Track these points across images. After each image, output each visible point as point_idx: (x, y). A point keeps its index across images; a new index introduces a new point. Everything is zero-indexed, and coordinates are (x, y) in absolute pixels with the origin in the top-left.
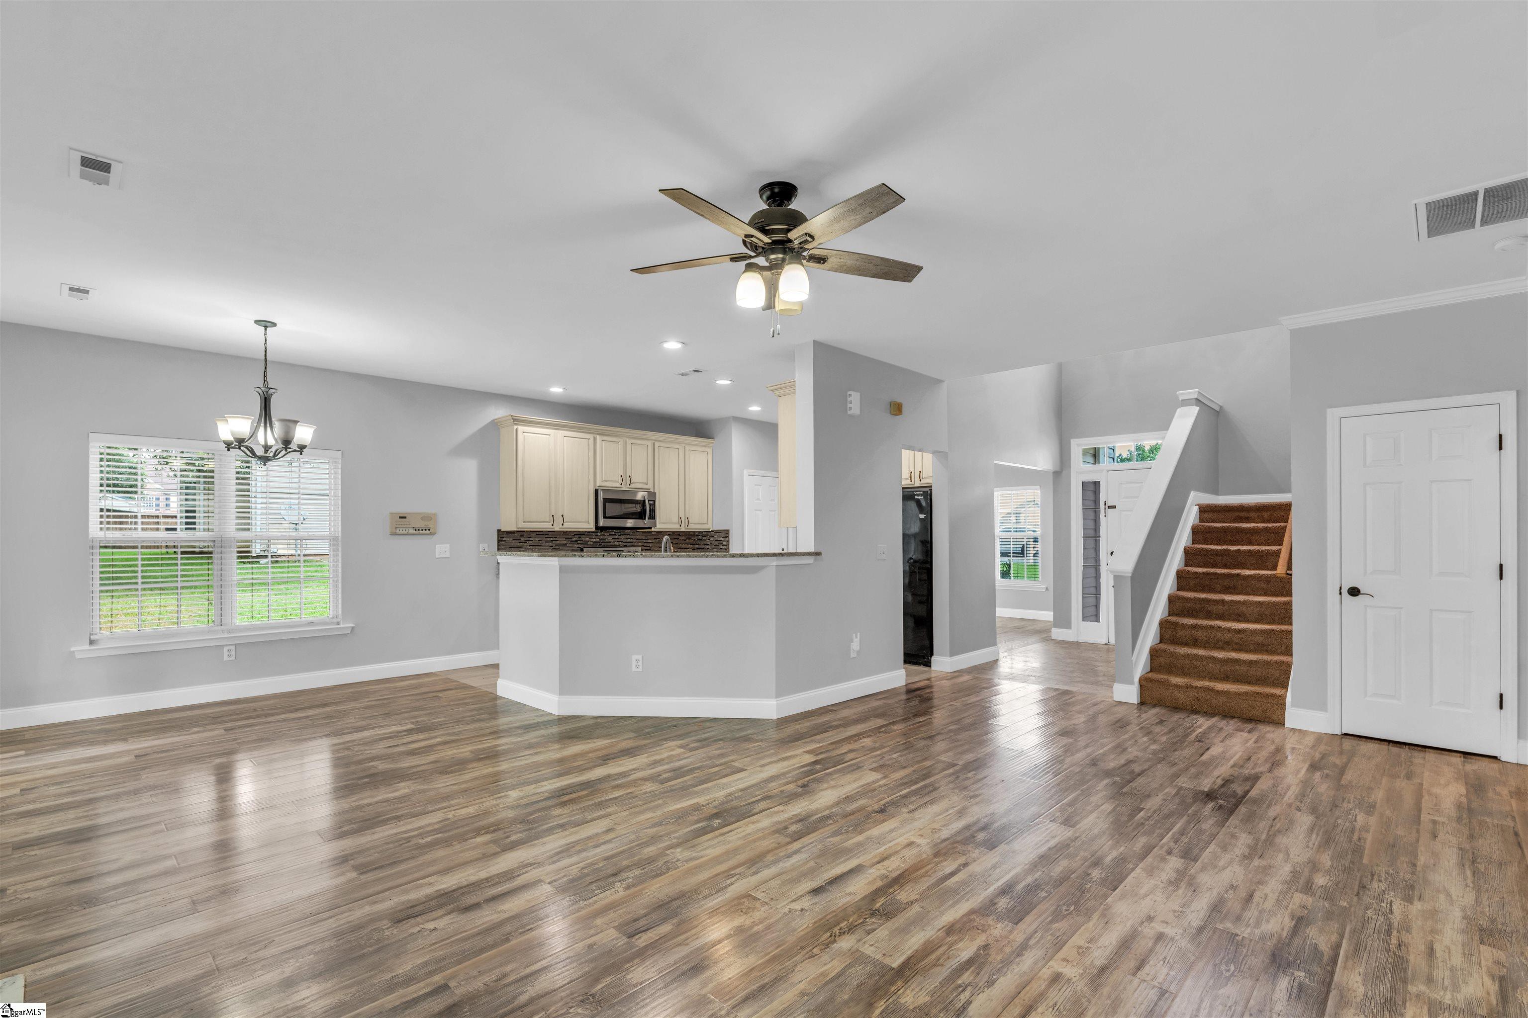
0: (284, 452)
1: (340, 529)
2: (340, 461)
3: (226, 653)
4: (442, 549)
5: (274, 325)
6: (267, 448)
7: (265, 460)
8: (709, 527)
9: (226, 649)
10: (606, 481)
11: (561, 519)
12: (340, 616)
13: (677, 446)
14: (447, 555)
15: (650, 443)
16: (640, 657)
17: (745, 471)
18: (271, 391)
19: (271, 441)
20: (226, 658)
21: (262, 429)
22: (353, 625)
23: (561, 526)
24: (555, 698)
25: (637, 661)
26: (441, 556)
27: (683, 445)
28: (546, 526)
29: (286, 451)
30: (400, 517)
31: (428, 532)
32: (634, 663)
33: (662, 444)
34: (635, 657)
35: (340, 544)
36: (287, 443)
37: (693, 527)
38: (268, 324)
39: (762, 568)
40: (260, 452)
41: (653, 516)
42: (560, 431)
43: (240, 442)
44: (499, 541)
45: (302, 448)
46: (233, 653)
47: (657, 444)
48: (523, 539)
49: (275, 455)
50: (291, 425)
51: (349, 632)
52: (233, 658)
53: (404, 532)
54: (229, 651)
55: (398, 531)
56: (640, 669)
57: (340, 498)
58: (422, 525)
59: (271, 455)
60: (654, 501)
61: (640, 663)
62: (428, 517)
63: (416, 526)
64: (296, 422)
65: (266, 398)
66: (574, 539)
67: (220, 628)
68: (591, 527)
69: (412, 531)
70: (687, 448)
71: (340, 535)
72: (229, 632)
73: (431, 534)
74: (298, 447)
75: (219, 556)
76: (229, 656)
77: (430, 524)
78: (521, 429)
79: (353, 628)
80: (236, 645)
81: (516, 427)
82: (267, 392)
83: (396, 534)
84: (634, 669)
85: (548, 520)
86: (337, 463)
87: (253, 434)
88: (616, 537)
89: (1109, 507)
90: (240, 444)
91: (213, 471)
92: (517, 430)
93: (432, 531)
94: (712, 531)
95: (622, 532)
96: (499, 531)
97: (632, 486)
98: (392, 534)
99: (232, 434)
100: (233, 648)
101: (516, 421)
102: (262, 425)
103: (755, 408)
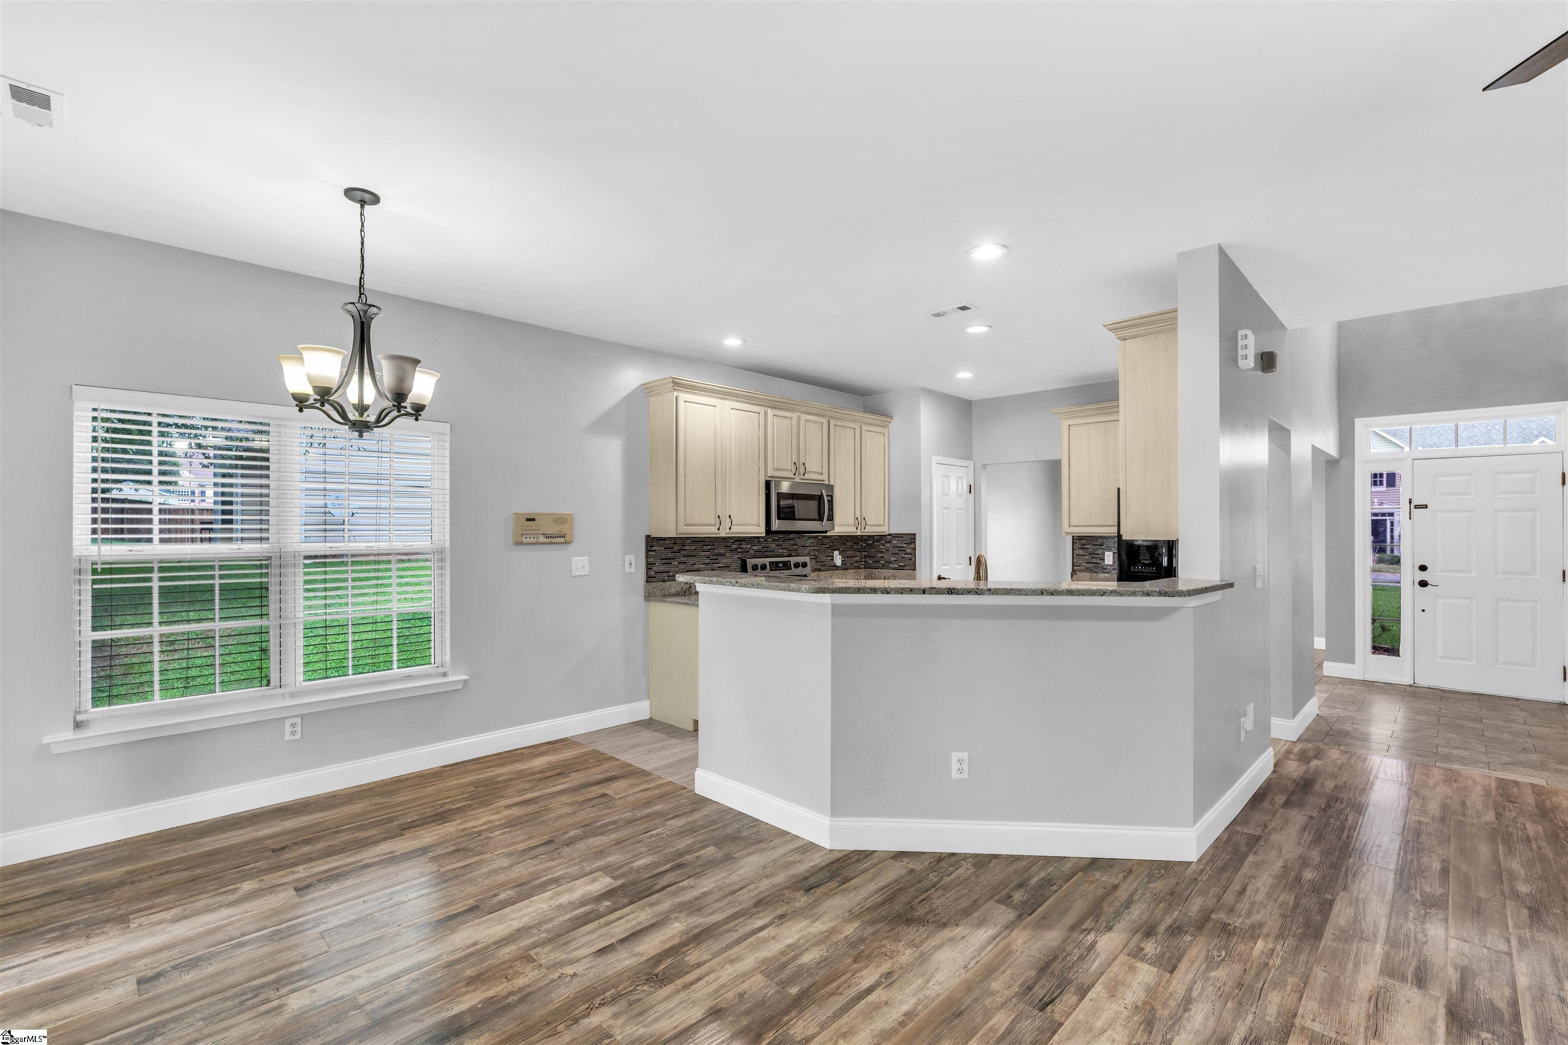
0: (395, 413)
1: (448, 537)
2: (448, 438)
3: (288, 729)
4: (580, 564)
5: (376, 199)
6: (362, 408)
7: (361, 427)
8: (884, 530)
9: (288, 723)
10: (778, 470)
11: (728, 520)
12: (448, 664)
13: (853, 425)
14: (586, 571)
15: (825, 421)
16: (964, 755)
17: (933, 458)
18: (373, 310)
19: (370, 396)
20: (288, 737)
21: (355, 378)
22: (467, 677)
23: (728, 530)
24: (825, 821)
25: (960, 761)
26: (578, 574)
27: (860, 424)
28: (710, 531)
29: (399, 411)
30: (528, 520)
31: (562, 540)
32: (955, 766)
33: (839, 423)
34: (955, 756)
35: (448, 559)
36: (399, 397)
37: (871, 530)
38: (367, 197)
39: (1173, 610)
40: (353, 415)
41: (831, 518)
42: (727, 402)
43: (324, 394)
44: (648, 551)
45: (418, 409)
46: (298, 729)
47: (832, 422)
48: (676, 548)
49: (379, 420)
50: (408, 366)
51: (460, 687)
52: (298, 736)
53: (532, 540)
54: (293, 725)
55: (524, 539)
56: (965, 776)
57: (448, 492)
58: (553, 529)
59: (372, 419)
60: (832, 496)
61: (965, 766)
62: (562, 520)
63: (548, 532)
64: (416, 362)
65: (362, 323)
66: (734, 547)
67: (278, 691)
68: (759, 530)
69: (542, 539)
70: (864, 428)
71: (448, 545)
72: (293, 695)
73: (567, 543)
74: (413, 408)
75: (278, 580)
76: (293, 733)
77: (564, 529)
78: (683, 396)
79: (465, 681)
80: (302, 717)
81: (675, 394)
82: (366, 312)
83: (522, 543)
84: (955, 775)
85: (713, 522)
86: (444, 441)
87: (344, 382)
88: (781, 543)
89: (1416, 507)
90: (323, 397)
91: (267, 451)
92: (677, 397)
93: (568, 539)
94: (889, 535)
95: (786, 536)
96: (648, 537)
97: (807, 476)
98: (519, 543)
99: (310, 379)
100: (298, 720)
101: (677, 385)
102: (357, 370)
103: (964, 375)
